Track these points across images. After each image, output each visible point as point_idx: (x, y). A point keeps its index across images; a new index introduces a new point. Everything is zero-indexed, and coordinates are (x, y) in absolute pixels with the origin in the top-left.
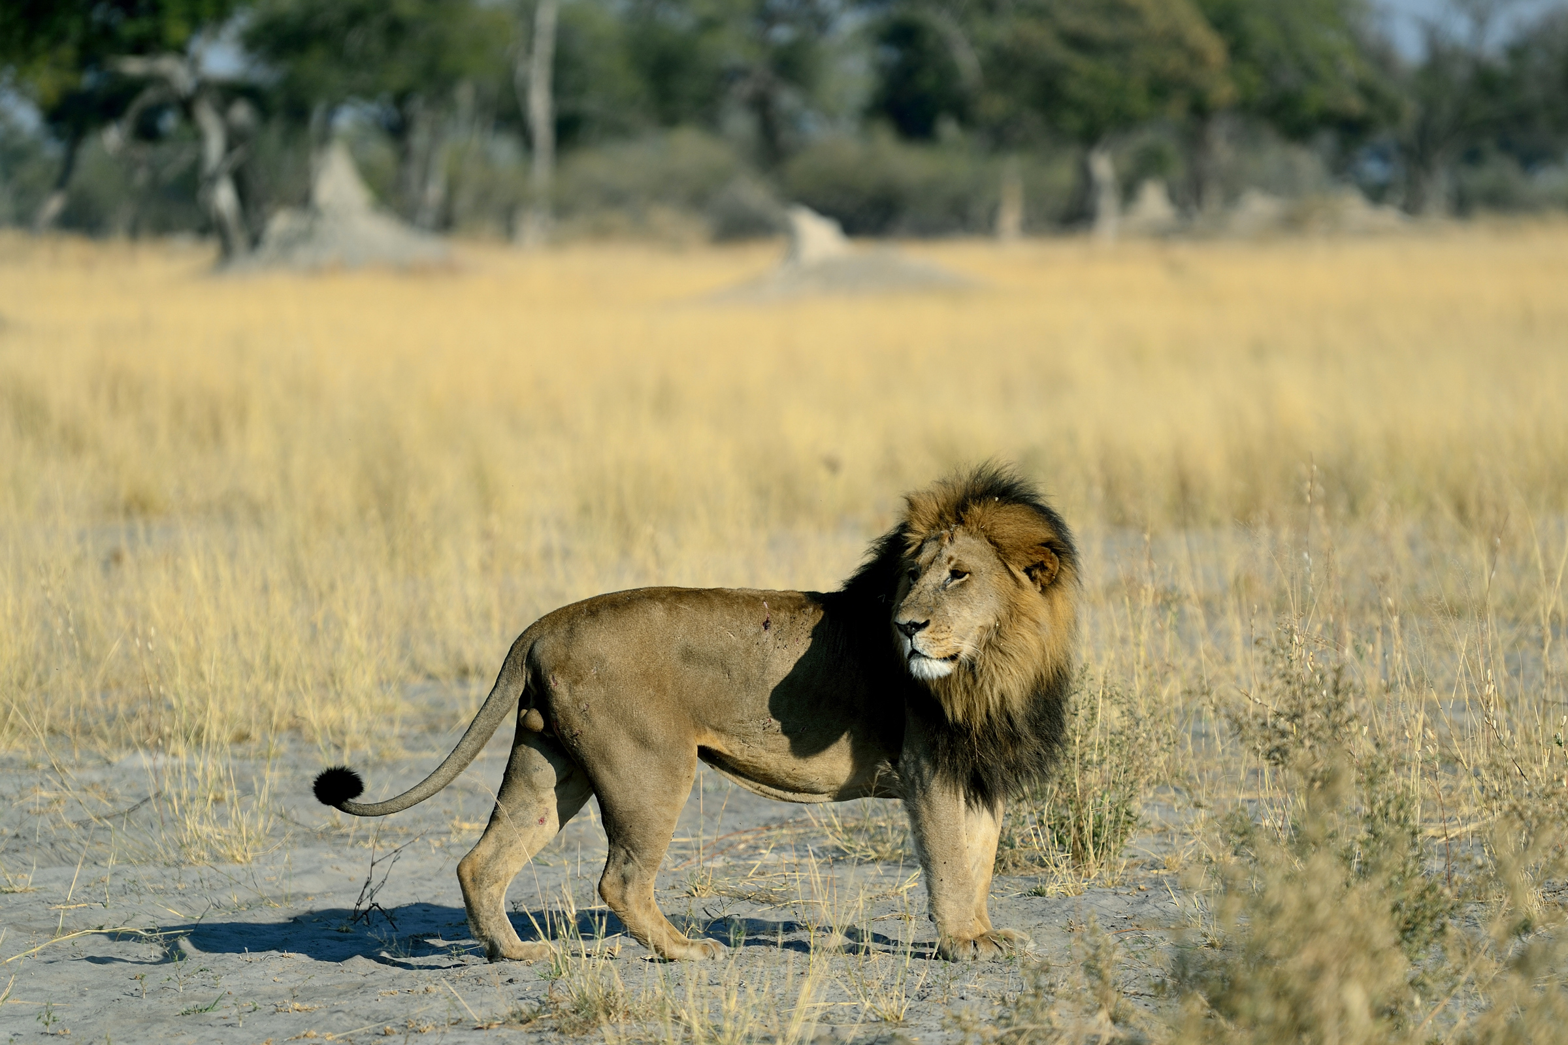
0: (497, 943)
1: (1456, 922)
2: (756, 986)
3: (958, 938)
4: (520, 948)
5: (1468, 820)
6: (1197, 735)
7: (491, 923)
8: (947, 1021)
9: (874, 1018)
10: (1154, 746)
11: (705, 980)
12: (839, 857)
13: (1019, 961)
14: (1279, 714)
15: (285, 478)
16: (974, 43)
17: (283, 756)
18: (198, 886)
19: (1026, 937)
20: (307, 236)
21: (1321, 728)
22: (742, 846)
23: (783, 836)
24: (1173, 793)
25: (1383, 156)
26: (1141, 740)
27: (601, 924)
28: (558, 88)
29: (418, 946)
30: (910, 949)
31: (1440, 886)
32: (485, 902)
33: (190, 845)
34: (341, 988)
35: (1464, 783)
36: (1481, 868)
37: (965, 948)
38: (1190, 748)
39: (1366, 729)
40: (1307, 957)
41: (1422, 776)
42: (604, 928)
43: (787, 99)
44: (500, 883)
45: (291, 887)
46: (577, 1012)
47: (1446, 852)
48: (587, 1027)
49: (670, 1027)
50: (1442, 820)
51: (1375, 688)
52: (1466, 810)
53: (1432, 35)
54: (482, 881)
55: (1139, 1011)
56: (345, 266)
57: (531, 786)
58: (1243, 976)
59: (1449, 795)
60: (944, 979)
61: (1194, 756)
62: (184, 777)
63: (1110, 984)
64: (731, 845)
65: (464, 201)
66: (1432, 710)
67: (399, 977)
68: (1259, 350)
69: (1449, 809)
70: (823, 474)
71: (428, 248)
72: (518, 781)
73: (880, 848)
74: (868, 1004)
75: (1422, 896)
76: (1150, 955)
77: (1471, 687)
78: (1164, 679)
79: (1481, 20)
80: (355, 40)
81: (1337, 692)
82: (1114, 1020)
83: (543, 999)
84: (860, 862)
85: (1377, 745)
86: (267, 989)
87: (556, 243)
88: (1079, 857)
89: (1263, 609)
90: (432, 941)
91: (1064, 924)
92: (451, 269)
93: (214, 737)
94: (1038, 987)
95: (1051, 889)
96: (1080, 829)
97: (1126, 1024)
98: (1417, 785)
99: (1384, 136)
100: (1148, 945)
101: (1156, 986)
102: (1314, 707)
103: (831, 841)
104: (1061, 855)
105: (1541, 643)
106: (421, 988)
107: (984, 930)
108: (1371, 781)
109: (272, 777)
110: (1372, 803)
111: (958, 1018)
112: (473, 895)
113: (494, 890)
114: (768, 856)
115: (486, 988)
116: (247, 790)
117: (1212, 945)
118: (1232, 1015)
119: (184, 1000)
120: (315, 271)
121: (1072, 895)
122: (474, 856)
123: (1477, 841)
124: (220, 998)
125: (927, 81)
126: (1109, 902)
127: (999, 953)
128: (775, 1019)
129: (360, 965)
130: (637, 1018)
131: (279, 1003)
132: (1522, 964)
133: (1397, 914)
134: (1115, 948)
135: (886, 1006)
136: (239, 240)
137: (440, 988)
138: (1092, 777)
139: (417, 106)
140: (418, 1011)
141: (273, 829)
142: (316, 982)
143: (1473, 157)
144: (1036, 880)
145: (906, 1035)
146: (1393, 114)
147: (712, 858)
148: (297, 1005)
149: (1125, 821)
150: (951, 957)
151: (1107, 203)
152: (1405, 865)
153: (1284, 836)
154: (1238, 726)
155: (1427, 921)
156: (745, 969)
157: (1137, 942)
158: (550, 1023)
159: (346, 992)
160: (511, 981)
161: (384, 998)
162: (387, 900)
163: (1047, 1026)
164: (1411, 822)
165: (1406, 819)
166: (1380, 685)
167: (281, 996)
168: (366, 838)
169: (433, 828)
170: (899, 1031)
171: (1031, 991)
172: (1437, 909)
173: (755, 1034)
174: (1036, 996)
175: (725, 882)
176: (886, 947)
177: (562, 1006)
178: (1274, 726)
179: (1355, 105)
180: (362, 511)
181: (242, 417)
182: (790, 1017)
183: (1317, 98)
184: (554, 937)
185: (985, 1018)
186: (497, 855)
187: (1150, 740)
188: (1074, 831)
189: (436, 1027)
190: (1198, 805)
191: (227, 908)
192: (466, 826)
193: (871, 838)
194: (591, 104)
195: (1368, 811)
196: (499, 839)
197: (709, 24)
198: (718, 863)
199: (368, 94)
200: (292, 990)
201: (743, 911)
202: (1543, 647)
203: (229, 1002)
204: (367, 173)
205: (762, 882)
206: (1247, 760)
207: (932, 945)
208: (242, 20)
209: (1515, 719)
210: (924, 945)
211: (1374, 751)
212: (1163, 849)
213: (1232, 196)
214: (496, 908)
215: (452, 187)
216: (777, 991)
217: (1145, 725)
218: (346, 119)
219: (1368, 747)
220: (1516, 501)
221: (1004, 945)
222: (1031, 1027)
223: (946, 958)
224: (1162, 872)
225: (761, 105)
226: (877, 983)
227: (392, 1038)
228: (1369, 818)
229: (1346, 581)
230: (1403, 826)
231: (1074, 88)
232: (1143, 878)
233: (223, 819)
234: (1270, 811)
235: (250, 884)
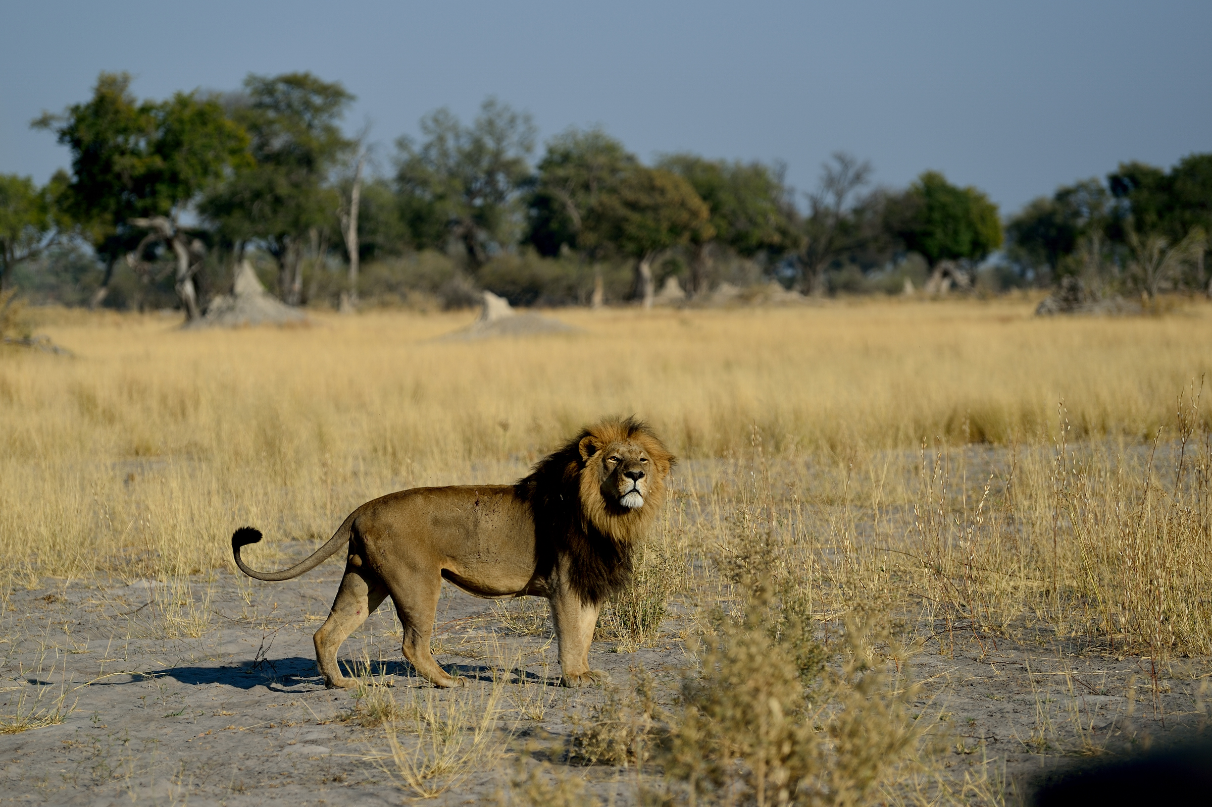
0: (331, 677)
1: (830, 664)
2: (464, 701)
3: (572, 675)
4: (343, 681)
5: (836, 611)
6: (696, 567)
7: (329, 666)
8: (565, 719)
9: (527, 718)
10: (674, 573)
11: (437, 698)
12: (507, 633)
13: (603, 687)
14: (737, 557)
15: (218, 436)
16: (578, 206)
17: (216, 581)
18: (173, 649)
19: (607, 674)
20: (231, 309)
21: (760, 563)
22: (458, 627)
23: (479, 622)
24: (684, 598)
25: (791, 265)
26: (667, 570)
27: (383, 669)
28: (360, 230)
29: (287, 681)
30: (546, 681)
31: (821, 646)
32: (327, 654)
33: (169, 628)
34: (247, 703)
35: (834, 592)
36: (842, 636)
37: (575, 680)
38: (693, 574)
39: (783, 564)
40: (751, 684)
41: (813, 588)
42: (385, 671)
43: (482, 235)
44: (336, 645)
45: (221, 650)
46: (371, 715)
47: (825, 628)
48: (376, 723)
49: (419, 723)
50: (823, 611)
51: (789, 542)
52: (835, 606)
53: (815, 204)
54: (326, 643)
55: (665, 713)
56: (251, 324)
57: (354, 594)
58: (719, 694)
59: (827, 598)
60: (564, 697)
61: (695, 578)
62: (165, 592)
63: (651, 699)
64: (452, 627)
65: (313, 289)
66: (817, 553)
67: (278, 697)
68: (728, 365)
69: (827, 605)
70: (500, 430)
71: (295, 314)
72: (347, 592)
73: (530, 628)
74: (523, 710)
75: (811, 651)
76: (672, 683)
77: (837, 541)
78: (679, 538)
79: (840, 195)
80: (256, 207)
81: (767, 545)
82: (653, 718)
83: (353, 708)
84: (519, 635)
85: (789, 572)
86: (209, 704)
87: (360, 311)
88: (634, 632)
89: (730, 501)
90: (295, 678)
91: (627, 667)
92: (306, 325)
93: (181, 571)
94: (612, 701)
95: (620, 649)
96: (635, 617)
97: (659, 720)
98: (811, 594)
99: (792, 254)
100: (671, 678)
101: (675, 700)
102: (756, 553)
103: (504, 624)
104: (625, 631)
105: (873, 517)
106: (289, 703)
107: (586, 670)
108: (786, 591)
109: (211, 592)
110: (786, 603)
111: (571, 718)
112: (321, 651)
113: (332, 649)
114: (471, 632)
115: (323, 703)
116: (198, 599)
117: (704, 678)
118: (713, 715)
119: (166, 710)
120: (235, 327)
121: (631, 652)
122: (322, 630)
123: (841, 622)
124: (185, 708)
125: (554, 225)
126: (650, 655)
127: (593, 683)
128: (474, 718)
129: (259, 690)
130: (402, 718)
131: (215, 711)
132: (860, 687)
133: (799, 661)
134: (653, 679)
135: (533, 711)
136: (196, 311)
137: (299, 703)
138: (641, 590)
139: (287, 241)
140: (287, 715)
141: (212, 620)
142: (234, 700)
143: (837, 266)
144: (612, 644)
145: (544, 726)
146: (796, 244)
147: (442, 634)
148: (225, 712)
149: (658, 613)
150: (567, 685)
151: (649, 288)
152: (803, 635)
153: (741, 621)
154: (716, 562)
155: (815, 665)
156: (459, 692)
157: (665, 676)
158: (356, 721)
159: (250, 705)
160: (336, 699)
161: (270, 708)
162: (270, 656)
163: (618, 721)
164: (807, 613)
165: (804, 611)
166: (791, 540)
167: (216, 707)
168: (260, 624)
169: (296, 619)
170: (540, 724)
171: (609, 703)
172: (820, 658)
173: (464, 727)
174: (611, 705)
175: (449, 646)
176: (533, 680)
177: (363, 712)
178: (736, 563)
179: (776, 238)
180: (257, 453)
181: (197, 404)
182: (482, 717)
183: (756, 235)
184: (359, 676)
185: (586, 717)
186: (334, 630)
187: (672, 570)
188: (632, 618)
189: (297, 723)
190: (696, 606)
191: (188, 661)
192: (313, 617)
193: (526, 622)
194: (379, 239)
195: (785, 607)
196: (335, 622)
197: (441, 197)
198: (445, 636)
199: (263, 235)
200: (222, 704)
201: (458, 661)
202: (874, 520)
203: (189, 710)
204: (262, 276)
205: (468, 646)
206: (722, 581)
207: (558, 679)
208: (199, 198)
209: (861, 558)
210: (553, 679)
211: (788, 575)
212: (679, 627)
213: (713, 286)
214: (332, 659)
215: (306, 283)
216: (476, 704)
217: (669, 562)
218: (251, 248)
219: (785, 573)
220: (861, 444)
221: (596, 679)
222: (609, 722)
223: (565, 686)
224: (678, 639)
225: (468, 238)
226: (529, 699)
227: (274, 730)
228: (785, 611)
229: (773, 486)
230: (802, 615)
231: (631, 229)
232: (668, 643)
233: (186, 614)
234: (734, 607)
235: (200, 649)
